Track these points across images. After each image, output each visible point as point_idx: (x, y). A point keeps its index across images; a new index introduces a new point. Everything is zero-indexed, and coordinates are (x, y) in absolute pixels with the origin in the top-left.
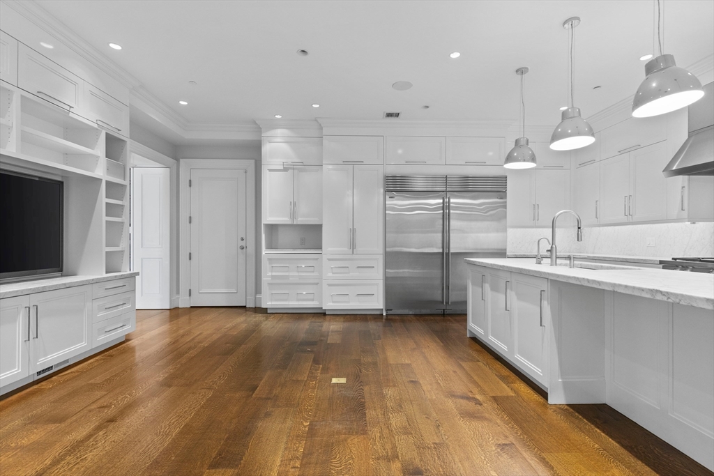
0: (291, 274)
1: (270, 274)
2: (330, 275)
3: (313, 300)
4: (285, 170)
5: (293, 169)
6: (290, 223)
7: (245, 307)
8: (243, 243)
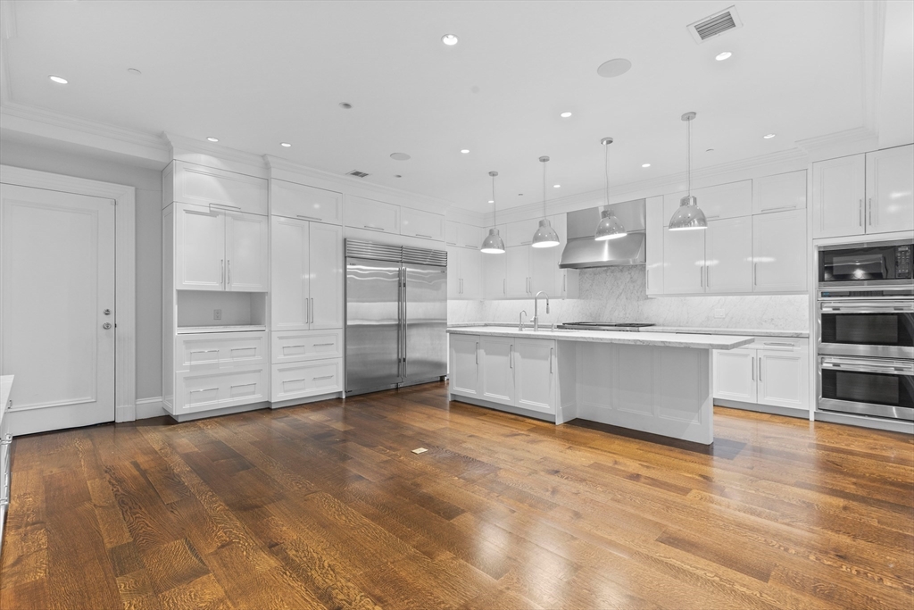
0: (222, 361)
1: (187, 363)
2: (282, 357)
3: (254, 393)
4: (213, 214)
5: (225, 214)
6: (220, 289)
7: (113, 423)
8: (110, 320)
